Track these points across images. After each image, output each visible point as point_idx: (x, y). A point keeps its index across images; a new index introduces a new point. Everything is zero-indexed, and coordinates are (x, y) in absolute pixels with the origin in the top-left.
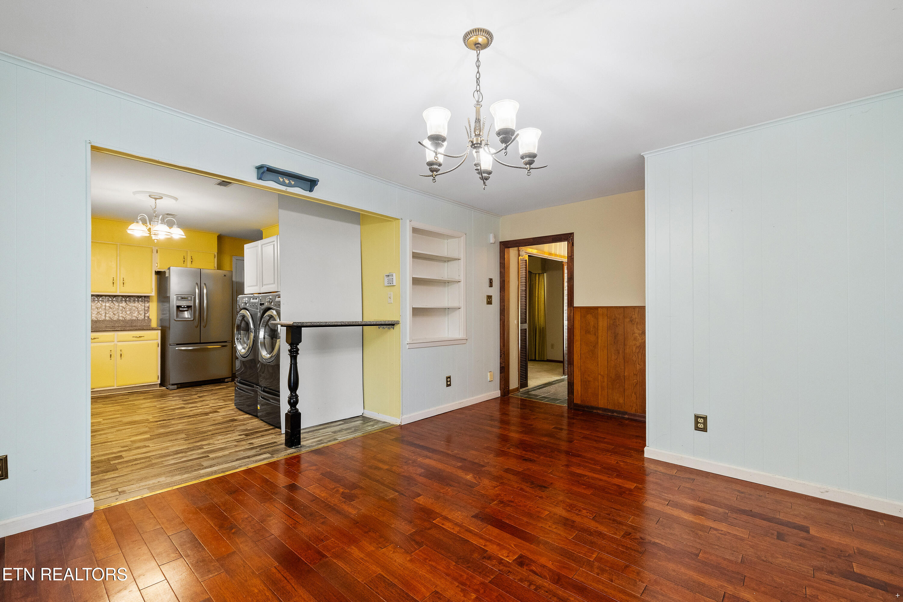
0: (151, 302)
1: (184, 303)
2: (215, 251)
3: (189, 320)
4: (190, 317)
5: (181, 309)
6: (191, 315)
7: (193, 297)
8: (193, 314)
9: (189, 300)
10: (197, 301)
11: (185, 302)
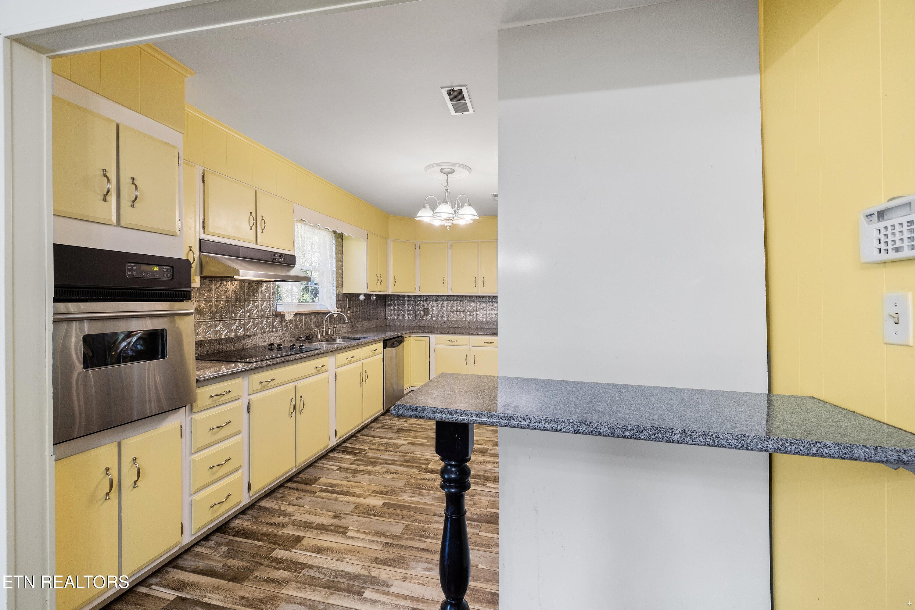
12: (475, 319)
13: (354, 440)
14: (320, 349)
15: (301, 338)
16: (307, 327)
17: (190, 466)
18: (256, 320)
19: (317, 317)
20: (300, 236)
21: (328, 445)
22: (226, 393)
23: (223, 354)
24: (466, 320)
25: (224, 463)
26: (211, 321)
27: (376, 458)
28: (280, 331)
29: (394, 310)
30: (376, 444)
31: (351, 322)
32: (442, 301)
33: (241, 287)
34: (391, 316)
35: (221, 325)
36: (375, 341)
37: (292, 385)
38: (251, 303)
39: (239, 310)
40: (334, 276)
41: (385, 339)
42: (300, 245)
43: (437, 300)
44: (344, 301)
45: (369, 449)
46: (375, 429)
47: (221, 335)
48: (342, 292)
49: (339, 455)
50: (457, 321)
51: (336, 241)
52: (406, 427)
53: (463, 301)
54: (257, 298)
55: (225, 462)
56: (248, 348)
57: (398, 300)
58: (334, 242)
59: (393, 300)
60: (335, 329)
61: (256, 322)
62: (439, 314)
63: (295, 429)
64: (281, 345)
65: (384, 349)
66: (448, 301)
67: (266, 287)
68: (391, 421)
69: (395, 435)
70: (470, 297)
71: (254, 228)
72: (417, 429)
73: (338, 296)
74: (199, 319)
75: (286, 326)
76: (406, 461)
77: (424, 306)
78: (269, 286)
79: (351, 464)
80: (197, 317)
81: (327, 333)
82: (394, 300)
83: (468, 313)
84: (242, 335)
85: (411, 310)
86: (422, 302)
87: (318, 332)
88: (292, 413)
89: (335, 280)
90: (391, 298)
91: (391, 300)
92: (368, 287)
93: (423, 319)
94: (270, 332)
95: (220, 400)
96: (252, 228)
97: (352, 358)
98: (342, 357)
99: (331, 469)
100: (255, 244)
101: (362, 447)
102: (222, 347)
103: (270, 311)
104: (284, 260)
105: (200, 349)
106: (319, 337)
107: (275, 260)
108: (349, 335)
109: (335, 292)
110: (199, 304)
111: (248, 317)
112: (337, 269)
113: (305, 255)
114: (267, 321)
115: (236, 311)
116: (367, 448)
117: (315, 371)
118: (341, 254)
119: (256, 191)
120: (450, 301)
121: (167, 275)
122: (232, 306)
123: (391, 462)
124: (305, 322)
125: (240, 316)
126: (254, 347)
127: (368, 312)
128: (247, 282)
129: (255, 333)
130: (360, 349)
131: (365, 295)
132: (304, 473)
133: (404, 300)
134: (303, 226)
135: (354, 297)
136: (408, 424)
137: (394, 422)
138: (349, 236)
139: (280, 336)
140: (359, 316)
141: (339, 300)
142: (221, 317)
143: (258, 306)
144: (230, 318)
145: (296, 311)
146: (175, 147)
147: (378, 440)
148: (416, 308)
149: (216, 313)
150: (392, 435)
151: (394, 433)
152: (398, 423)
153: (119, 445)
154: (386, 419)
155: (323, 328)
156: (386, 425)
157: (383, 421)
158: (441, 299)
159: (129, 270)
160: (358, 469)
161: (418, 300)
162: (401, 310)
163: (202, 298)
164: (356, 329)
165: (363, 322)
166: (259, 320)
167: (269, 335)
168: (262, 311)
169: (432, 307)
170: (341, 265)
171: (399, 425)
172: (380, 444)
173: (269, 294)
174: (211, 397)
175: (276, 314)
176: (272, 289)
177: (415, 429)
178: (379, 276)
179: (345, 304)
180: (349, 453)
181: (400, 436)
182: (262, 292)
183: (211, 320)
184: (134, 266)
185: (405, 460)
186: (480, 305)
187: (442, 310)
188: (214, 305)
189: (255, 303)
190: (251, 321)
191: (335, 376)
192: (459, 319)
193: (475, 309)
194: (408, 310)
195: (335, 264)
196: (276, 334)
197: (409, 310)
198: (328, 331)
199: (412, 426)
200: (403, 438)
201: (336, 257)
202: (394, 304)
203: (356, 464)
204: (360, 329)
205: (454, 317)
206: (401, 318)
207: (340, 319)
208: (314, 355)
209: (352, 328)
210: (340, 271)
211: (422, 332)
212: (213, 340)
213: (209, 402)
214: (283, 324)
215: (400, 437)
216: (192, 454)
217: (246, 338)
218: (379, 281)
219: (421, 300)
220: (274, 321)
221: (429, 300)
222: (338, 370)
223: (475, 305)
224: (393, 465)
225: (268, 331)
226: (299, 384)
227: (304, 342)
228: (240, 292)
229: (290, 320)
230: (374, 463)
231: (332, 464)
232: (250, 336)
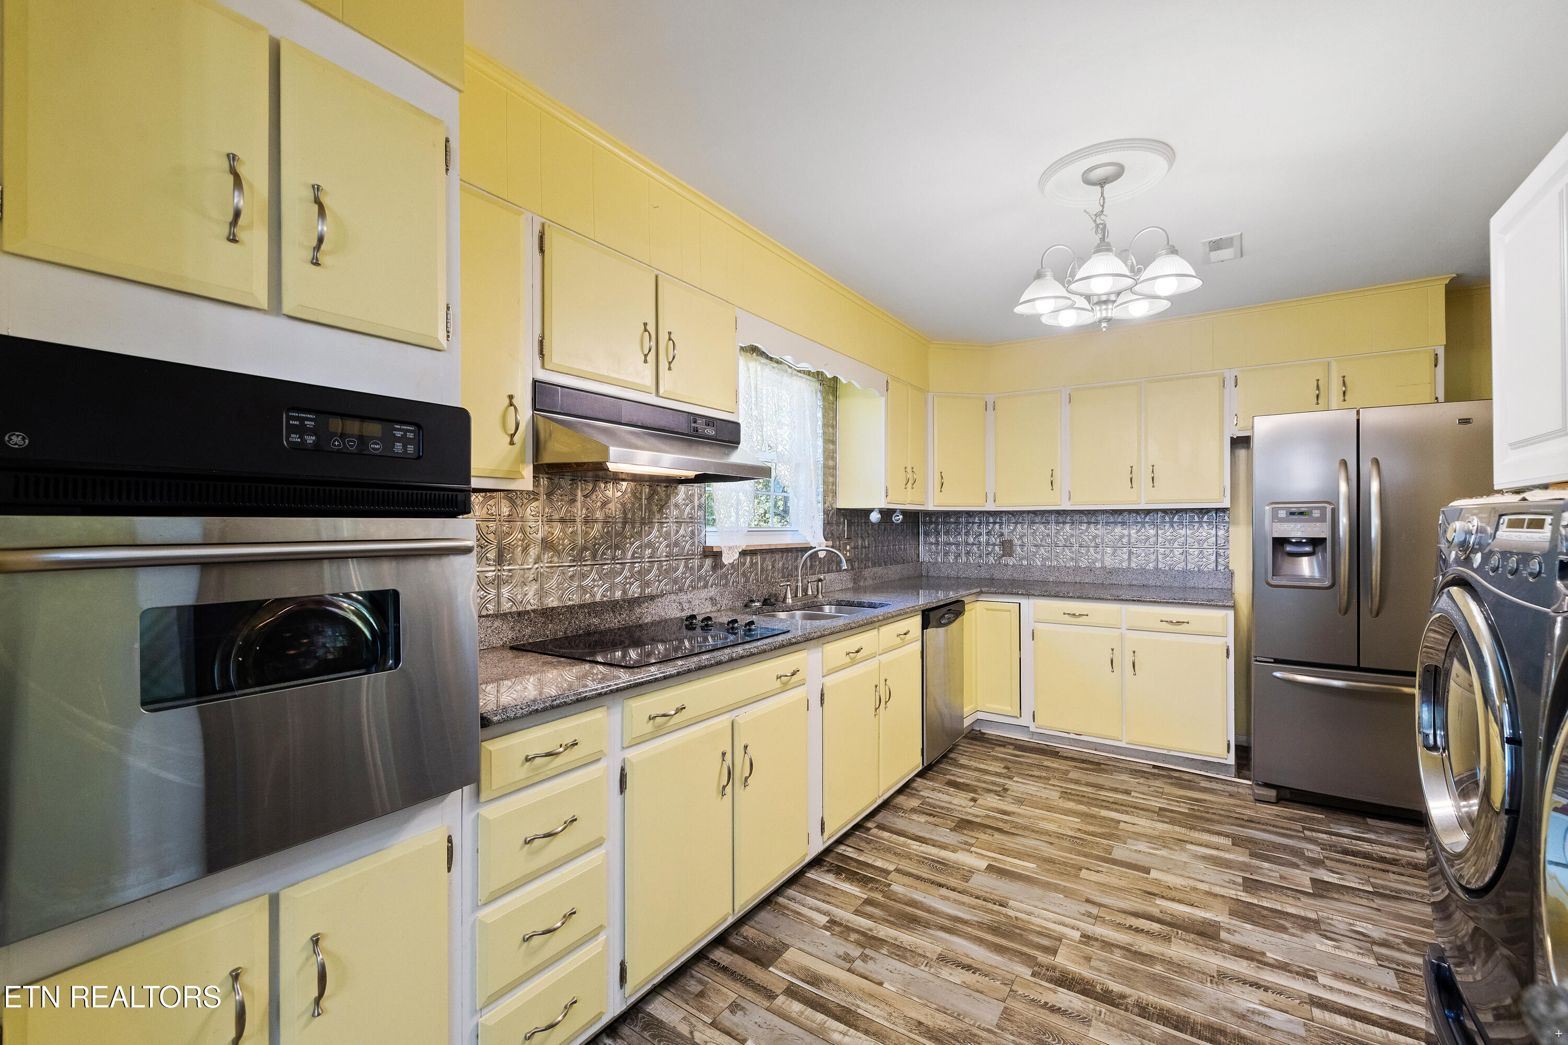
0: (1233, 524)
1: (1296, 530)
2: (1438, 339)
3: (1317, 584)
4: (1317, 575)
5: (1289, 548)
6: (1323, 568)
7: (1329, 508)
8: (1329, 565)
9: (1317, 520)
10: (1344, 521)
11: (1299, 525)
12: (1125, 565)
13: (861, 839)
14: (788, 632)
15: (753, 601)
16: (766, 579)
17: (473, 939)
18: (665, 563)
19: (787, 559)
20: (753, 387)
21: (806, 855)
22: (565, 750)
23: (597, 637)
24: (1103, 568)
25: (559, 924)
26: (574, 566)
27: (913, 903)
28: (712, 586)
29: (937, 544)
30: (911, 859)
31: (852, 569)
32: (1044, 523)
33: (634, 494)
34: (931, 556)
35: (593, 575)
36: (906, 613)
37: (725, 719)
38: (656, 529)
39: (630, 543)
40: (820, 472)
41: (927, 607)
42: (753, 407)
43: (1033, 522)
44: (838, 524)
45: (897, 870)
46: (905, 812)
47: (593, 596)
48: (834, 507)
49: (829, 879)
50: (1080, 567)
51: (824, 399)
52: (977, 816)
53: (1097, 523)
54: (666, 518)
55: (563, 923)
56: (647, 623)
57: (945, 523)
58: (820, 403)
59: (935, 523)
60: (820, 583)
61: (664, 567)
62: (1037, 552)
63: (731, 823)
64: (709, 619)
65: (923, 629)
66: (1057, 523)
67: (686, 494)
68: (940, 795)
69: (953, 838)
70: (1112, 514)
71: (651, 357)
72: (1006, 827)
73: (828, 515)
74: (551, 562)
75: (725, 576)
76: (994, 930)
77: (1002, 535)
78: (690, 492)
79: (857, 912)
80: (546, 556)
81: (805, 590)
82: (937, 523)
83: (1109, 550)
84: (636, 595)
85: (973, 544)
86: (997, 526)
87: (787, 590)
88: (724, 787)
89: (821, 481)
90: (930, 519)
91: (931, 523)
92: (889, 493)
93: (1000, 563)
94: (694, 588)
95: (550, 767)
96: (648, 358)
97: (857, 652)
98: (837, 649)
99: (810, 921)
100: (654, 395)
101: (879, 863)
102: (596, 621)
103: (693, 544)
104: (716, 432)
105: (550, 626)
106: (789, 601)
107: (697, 431)
108: (848, 596)
109: (821, 506)
110: (550, 530)
111: (649, 558)
112: (826, 458)
113: (762, 426)
114: (686, 566)
115: (625, 545)
116: (891, 868)
117: (778, 684)
118: (834, 427)
119: (657, 277)
120: (1064, 523)
121: (405, 447)
122: (616, 534)
123: (953, 926)
124: (762, 569)
125: (633, 555)
126: (659, 622)
127: (886, 548)
128: (647, 483)
129: (662, 591)
130: (875, 632)
131: (881, 511)
132: (752, 923)
133: (957, 523)
134: (759, 368)
135: (858, 516)
136: (980, 807)
137: (946, 798)
138: (850, 383)
139: (711, 599)
140: (869, 558)
141: (828, 523)
142: (594, 557)
143: (668, 534)
144: (613, 559)
145: (743, 544)
146: (436, 121)
147: (915, 845)
148: (983, 539)
149: (585, 548)
150: (944, 835)
151: (951, 830)
152: (956, 801)
153: (274, 902)
154: (927, 788)
155: (797, 582)
156: (929, 804)
157: (921, 793)
158: (1042, 519)
159: (292, 429)
160: (875, 933)
161: (988, 523)
162: (950, 544)
163: (556, 517)
164: (862, 584)
165: (875, 569)
166: (670, 564)
167: (690, 596)
168: (676, 544)
169: (1021, 537)
170: (833, 450)
171: (960, 808)
172: (924, 860)
173: (691, 509)
174: (527, 759)
175: (704, 551)
176: (696, 498)
177: (1001, 825)
178: (909, 470)
179: (840, 531)
180: (852, 877)
181: (966, 843)
182: (677, 506)
183: (575, 564)
184: (309, 419)
185: (989, 923)
186: (1138, 531)
187: (1043, 543)
188: (579, 532)
189: (662, 527)
190: (656, 566)
191: (822, 695)
192: (1083, 564)
193: (1125, 540)
194: (967, 544)
195: (822, 447)
196: (704, 594)
197: (969, 544)
198: (808, 586)
199: (992, 814)
200: (973, 849)
201: (824, 433)
202: (937, 531)
203: (870, 917)
204: (870, 582)
205: (1072, 559)
206: (951, 561)
207: (831, 563)
208: (775, 649)
209: (855, 580)
210: (831, 463)
211: (1003, 593)
212: (577, 605)
213: (522, 773)
214: (719, 572)
215: (967, 847)
216: (477, 907)
217: (644, 602)
218: (911, 482)
219: (995, 523)
220: (701, 567)
221: (1014, 521)
222: (829, 681)
223: (1126, 532)
224: (959, 935)
225: (689, 586)
226: (744, 716)
227: (757, 612)
228: (633, 504)
229: (732, 565)
230: (910, 921)
231: (814, 906)
232: (652, 598)
